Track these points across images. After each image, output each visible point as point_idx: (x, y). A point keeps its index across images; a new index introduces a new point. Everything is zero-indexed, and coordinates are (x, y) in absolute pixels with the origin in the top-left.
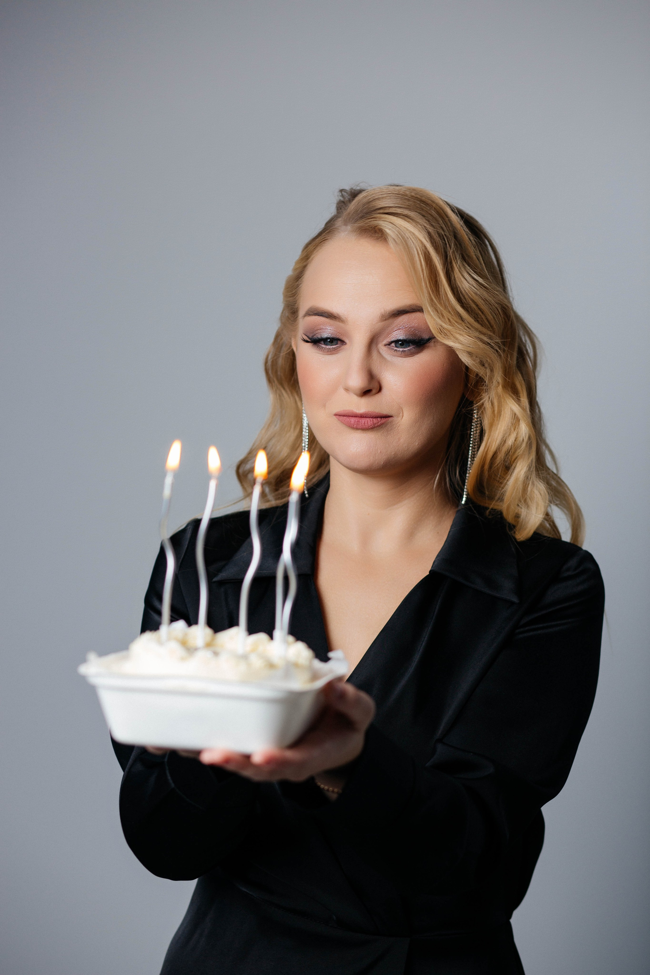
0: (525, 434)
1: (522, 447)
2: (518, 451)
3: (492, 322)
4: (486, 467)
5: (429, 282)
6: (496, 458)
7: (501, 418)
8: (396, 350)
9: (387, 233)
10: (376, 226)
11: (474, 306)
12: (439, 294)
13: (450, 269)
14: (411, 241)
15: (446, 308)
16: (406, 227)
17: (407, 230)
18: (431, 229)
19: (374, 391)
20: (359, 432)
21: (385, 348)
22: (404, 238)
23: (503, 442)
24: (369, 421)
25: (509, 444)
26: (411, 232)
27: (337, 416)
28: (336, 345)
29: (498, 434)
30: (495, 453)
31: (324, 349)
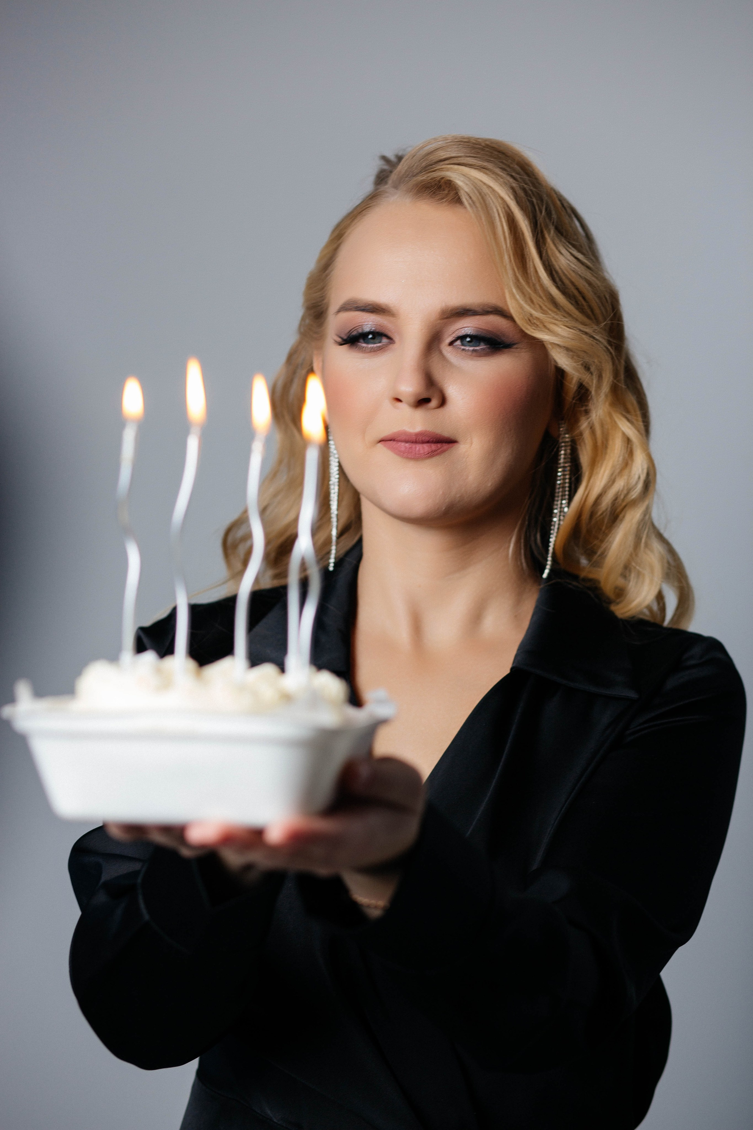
0: (643, 470)
1: (638, 488)
2: (633, 493)
4: (585, 516)
5: (514, 255)
6: (600, 504)
7: (609, 451)
8: (463, 350)
9: (458, 186)
10: (442, 178)
11: (573, 290)
12: (527, 273)
14: (490, 199)
15: (536, 291)
16: (483, 180)
17: (485, 184)
18: (515, 184)
19: (434, 403)
20: (411, 464)
21: (450, 349)
22: (480, 194)
23: (612, 481)
24: (426, 448)
25: (620, 485)
26: (489, 187)
27: (381, 442)
28: (380, 342)
29: (604, 472)
30: (600, 497)
31: (364, 349)
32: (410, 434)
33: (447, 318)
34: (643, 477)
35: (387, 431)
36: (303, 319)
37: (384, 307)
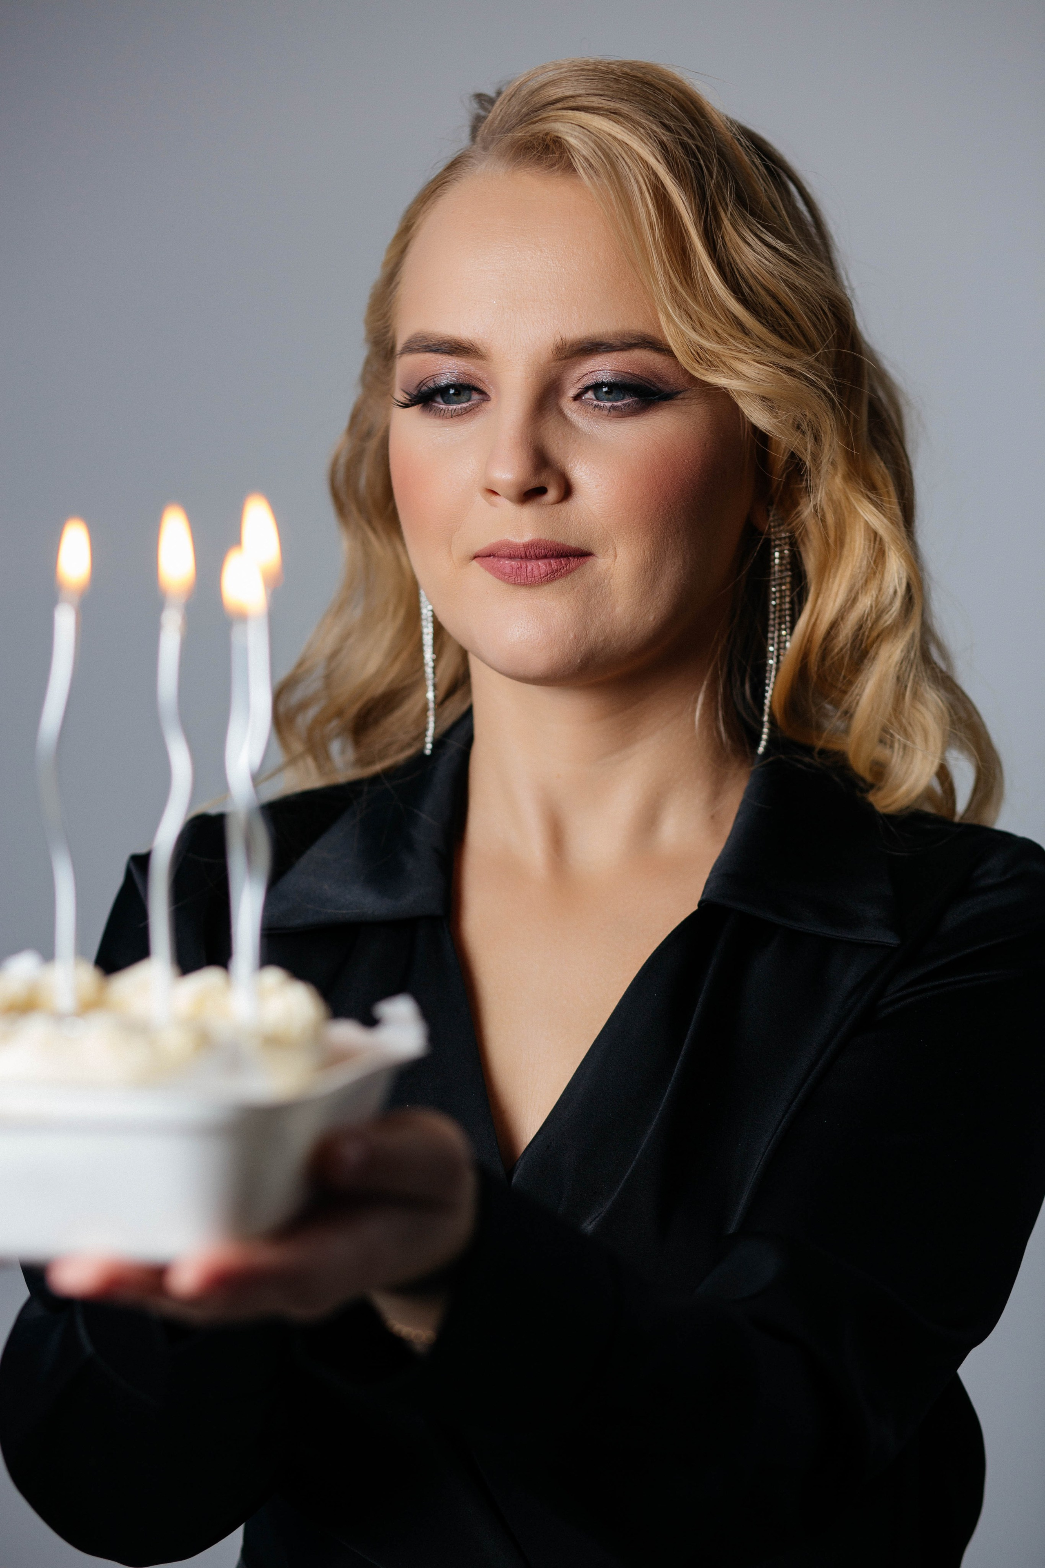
0: (900, 579)
1: (894, 609)
2: (886, 617)
3: (813, 333)
4: (814, 658)
5: (668, 251)
6: (837, 635)
7: (845, 552)
8: (597, 406)
9: (571, 145)
10: (547, 134)
11: (769, 301)
12: (691, 279)
13: (713, 223)
14: (624, 163)
15: (708, 307)
16: (613, 133)
17: (615, 138)
18: (665, 137)
19: (552, 494)
20: (523, 592)
21: (575, 405)
22: (607, 156)
23: (852, 601)
24: (542, 566)
25: (865, 603)
26: (622, 143)
27: (476, 559)
28: (468, 400)
29: (840, 585)
30: (834, 625)
31: (442, 412)
32: (516, 546)
33: (566, 358)
34: (901, 592)
35: (483, 542)
36: (368, 362)
37: (467, 346)
